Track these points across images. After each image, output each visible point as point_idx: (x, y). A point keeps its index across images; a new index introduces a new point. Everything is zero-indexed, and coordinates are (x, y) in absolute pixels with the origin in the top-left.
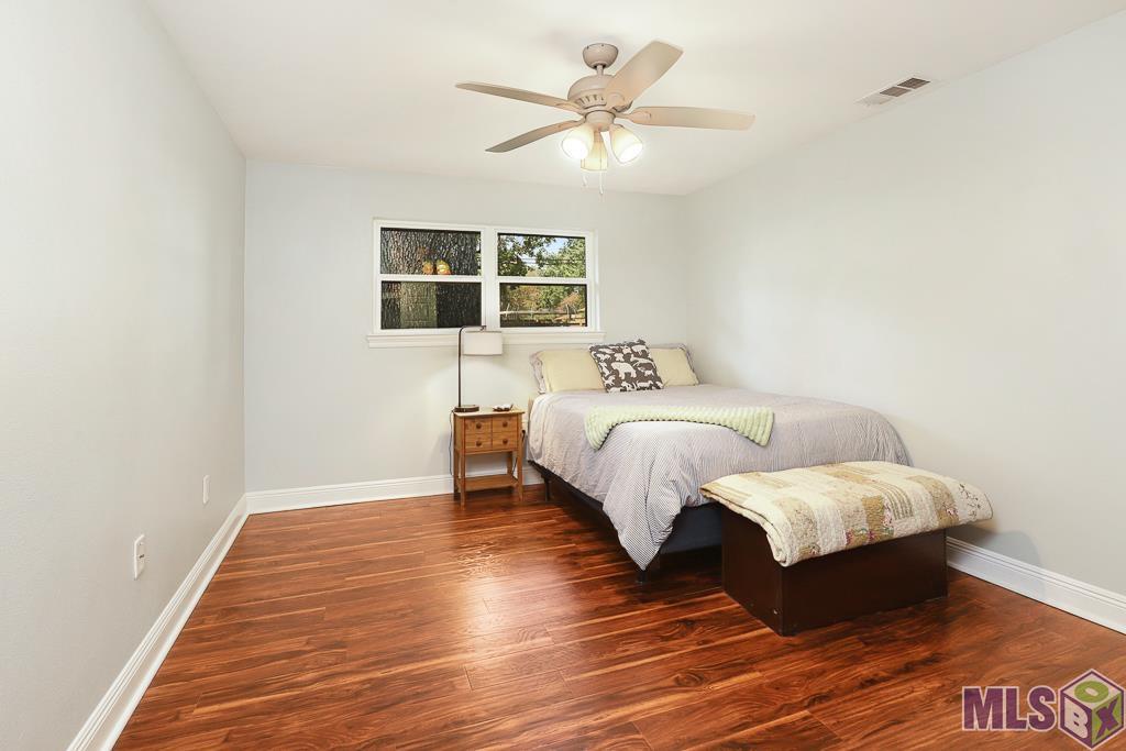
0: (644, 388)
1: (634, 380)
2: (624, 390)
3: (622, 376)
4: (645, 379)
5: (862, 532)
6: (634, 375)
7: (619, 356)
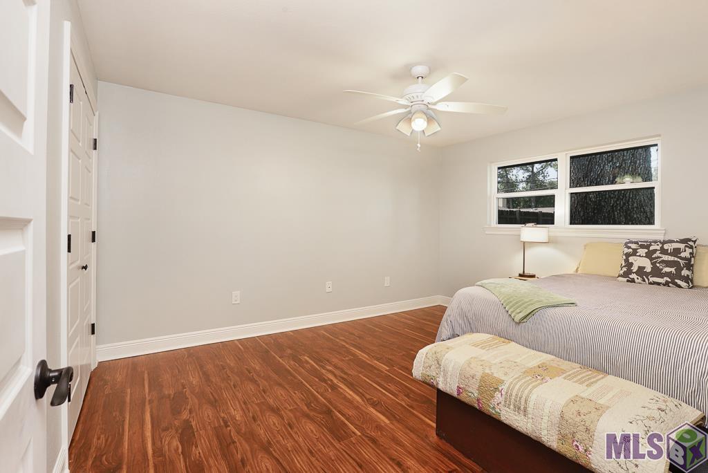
0: (659, 284)
1: (647, 274)
2: (633, 281)
3: (635, 269)
4: (661, 275)
5: (471, 395)
6: (648, 269)
7: (642, 252)
